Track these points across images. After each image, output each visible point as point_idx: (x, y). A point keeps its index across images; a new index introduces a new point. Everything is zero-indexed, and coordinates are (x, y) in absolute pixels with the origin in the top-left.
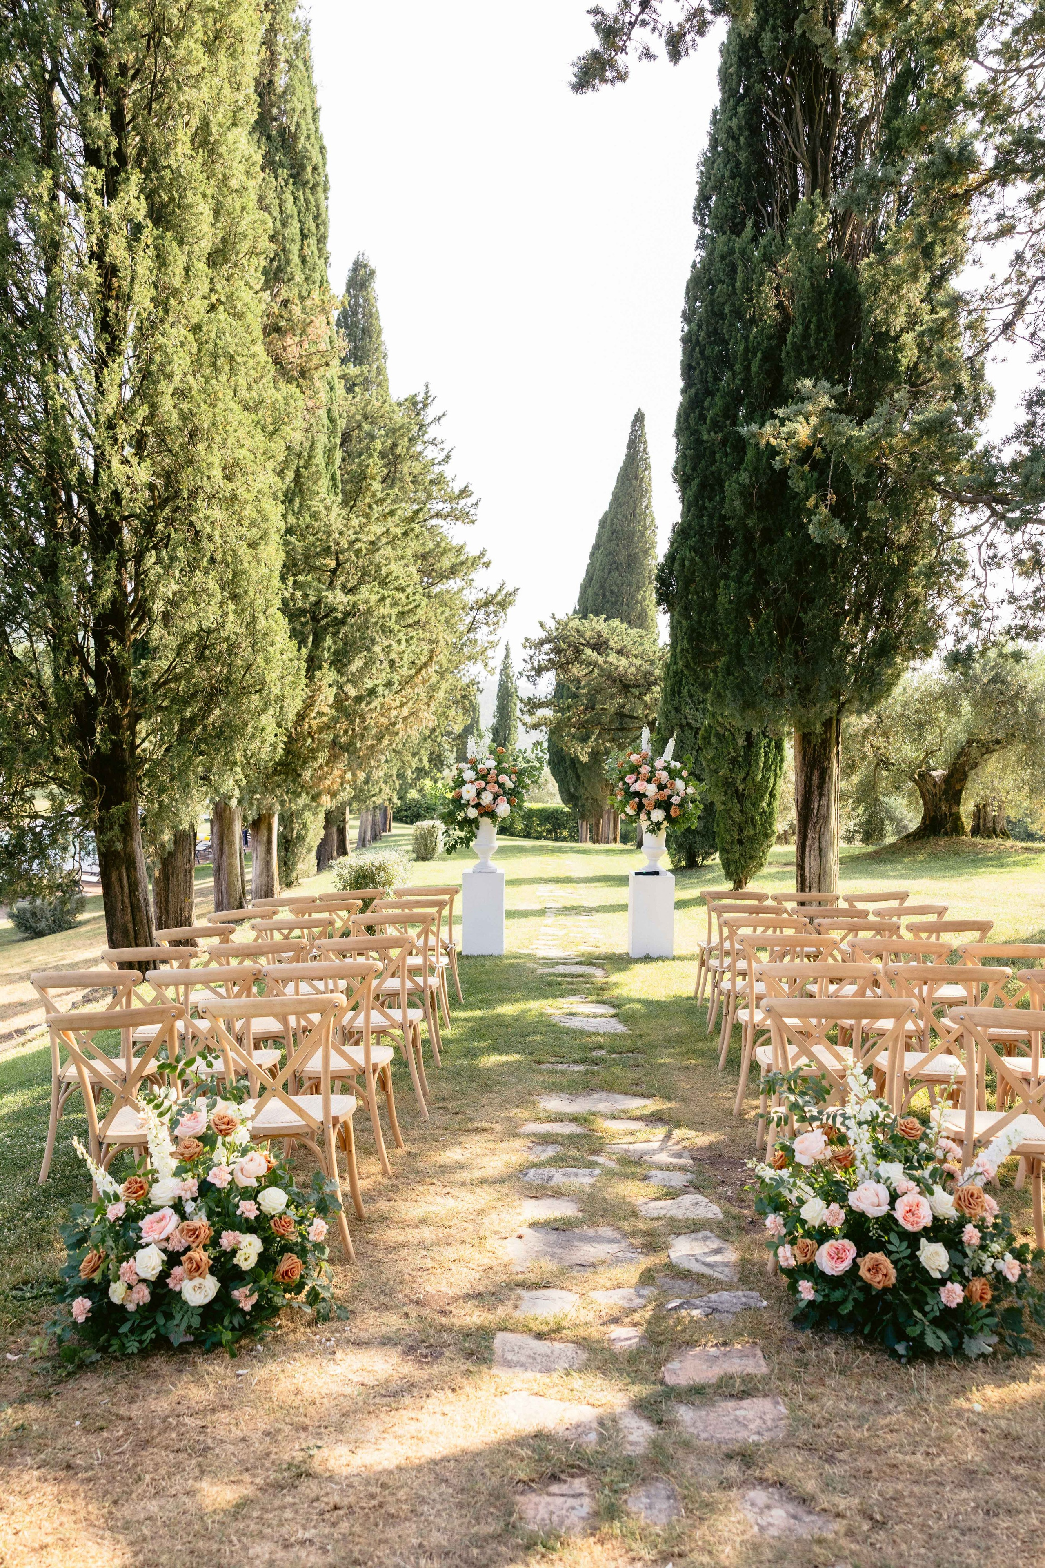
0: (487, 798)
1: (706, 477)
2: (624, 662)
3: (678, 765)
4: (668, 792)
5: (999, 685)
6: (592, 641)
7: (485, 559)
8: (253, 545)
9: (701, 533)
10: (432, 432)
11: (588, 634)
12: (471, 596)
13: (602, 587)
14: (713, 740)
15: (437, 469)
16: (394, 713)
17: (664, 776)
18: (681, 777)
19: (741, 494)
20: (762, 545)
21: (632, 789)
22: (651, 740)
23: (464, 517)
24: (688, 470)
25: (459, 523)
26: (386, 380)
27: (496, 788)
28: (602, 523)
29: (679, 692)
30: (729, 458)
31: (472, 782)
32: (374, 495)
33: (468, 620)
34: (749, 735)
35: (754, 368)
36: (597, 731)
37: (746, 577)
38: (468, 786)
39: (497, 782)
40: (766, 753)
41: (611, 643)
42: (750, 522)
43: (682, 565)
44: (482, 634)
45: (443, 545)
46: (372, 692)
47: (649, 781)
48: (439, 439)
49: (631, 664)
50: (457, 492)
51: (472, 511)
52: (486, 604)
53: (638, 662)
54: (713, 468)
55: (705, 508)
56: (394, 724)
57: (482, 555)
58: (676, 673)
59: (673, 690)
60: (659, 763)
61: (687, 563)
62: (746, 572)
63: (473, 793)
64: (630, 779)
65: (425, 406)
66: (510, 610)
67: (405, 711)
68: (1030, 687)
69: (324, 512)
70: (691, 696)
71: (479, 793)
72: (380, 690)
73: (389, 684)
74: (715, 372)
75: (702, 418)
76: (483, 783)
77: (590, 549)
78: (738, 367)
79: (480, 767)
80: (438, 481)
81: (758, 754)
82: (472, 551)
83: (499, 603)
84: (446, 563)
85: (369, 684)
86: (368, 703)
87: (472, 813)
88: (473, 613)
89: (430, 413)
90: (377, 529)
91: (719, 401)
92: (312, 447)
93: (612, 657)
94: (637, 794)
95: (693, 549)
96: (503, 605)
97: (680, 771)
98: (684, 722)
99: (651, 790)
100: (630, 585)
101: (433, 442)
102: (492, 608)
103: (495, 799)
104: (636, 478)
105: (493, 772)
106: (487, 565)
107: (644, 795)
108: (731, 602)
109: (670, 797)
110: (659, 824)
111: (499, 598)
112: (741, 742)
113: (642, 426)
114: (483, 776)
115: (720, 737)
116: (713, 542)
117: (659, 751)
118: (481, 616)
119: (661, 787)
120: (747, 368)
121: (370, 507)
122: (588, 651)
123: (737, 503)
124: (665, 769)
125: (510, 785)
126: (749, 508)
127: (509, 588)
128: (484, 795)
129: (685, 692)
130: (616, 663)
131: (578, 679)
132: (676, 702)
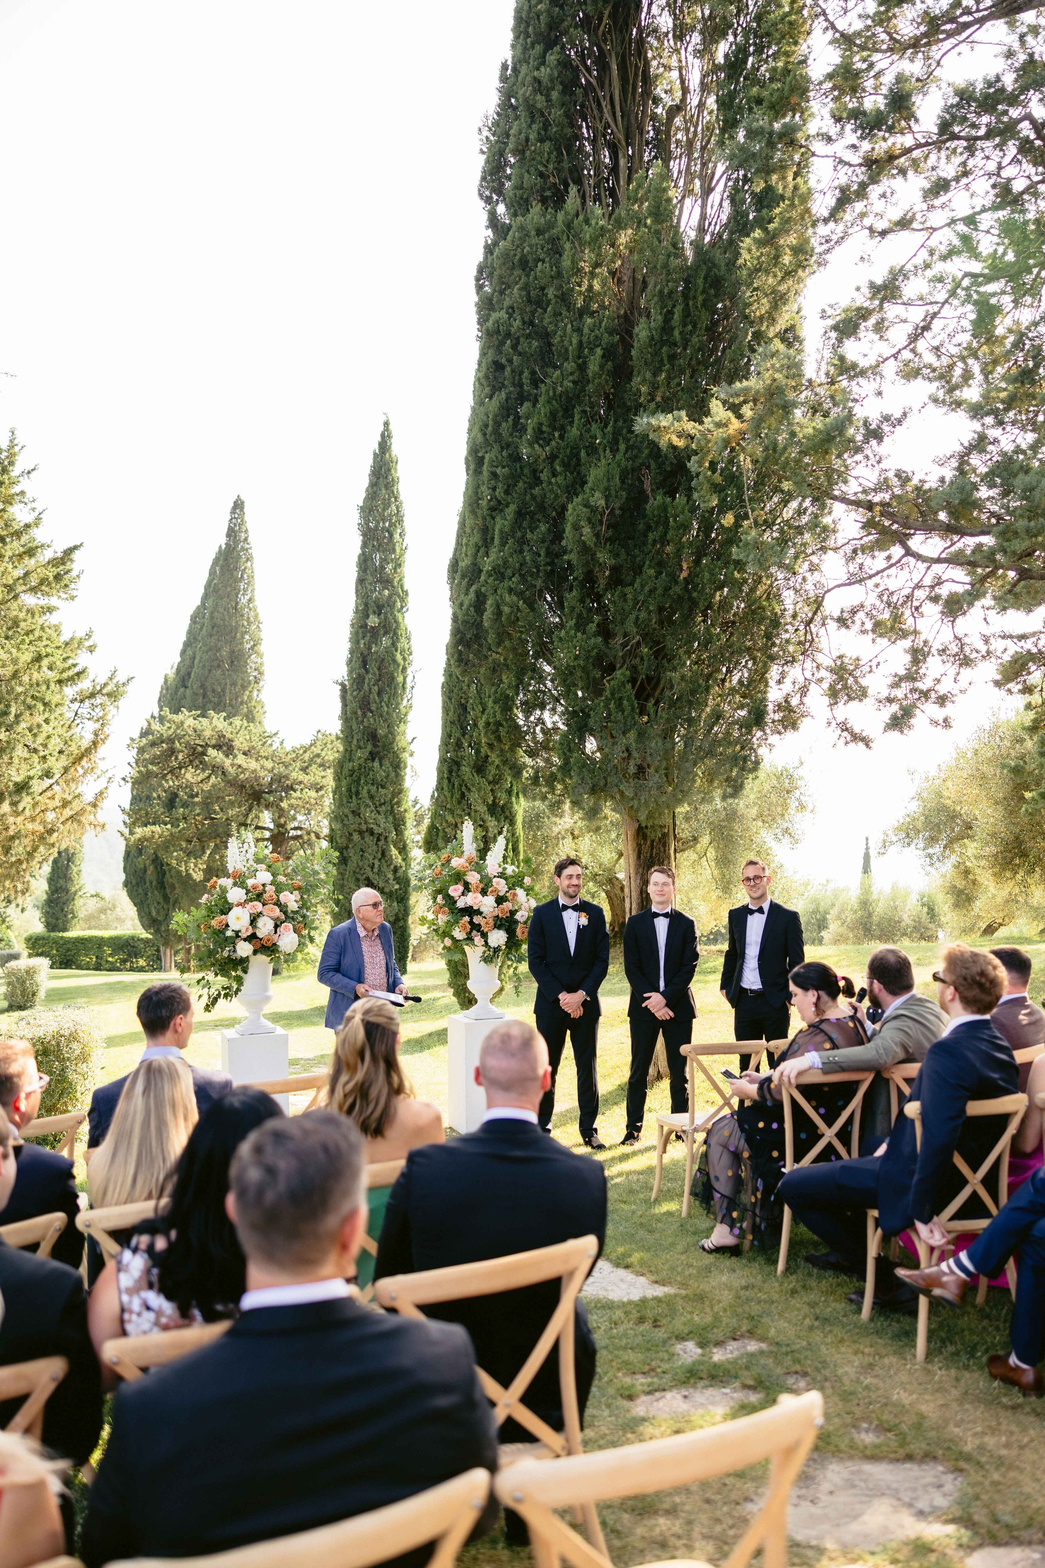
0: (265, 927)
1: (524, 502)
2: (253, 765)
3: (516, 870)
4: (507, 906)
6: (214, 742)
11: (208, 733)
13: (202, 686)
16: (50, 816)
17: (501, 886)
21: (460, 904)
27: (277, 912)
28: (194, 619)
29: (357, 793)
30: (560, 479)
31: (242, 905)
35: (593, 367)
36: (212, 845)
38: (235, 912)
39: (278, 904)
41: (236, 744)
47: (482, 892)
49: (262, 767)
52: (92, 695)
53: (269, 764)
54: (537, 491)
57: (89, 636)
58: (352, 772)
59: (349, 790)
60: (489, 868)
63: (246, 920)
64: (455, 890)
65: (11, 455)
66: (122, 702)
70: (372, 797)
71: (253, 921)
74: (533, 373)
75: (518, 428)
76: (258, 906)
77: (180, 646)
78: (569, 366)
79: (250, 882)
82: (75, 631)
83: (109, 695)
87: (244, 949)
89: (18, 465)
91: (543, 408)
93: (241, 760)
94: (469, 911)
96: (114, 696)
99: (487, 904)
100: (234, 684)
102: (98, 700)
103: (276, 926)
105: (270, 889)
106: (91, 649)
107: (479, 912)
109: (513, 913)
110: (498, 950)
111: (110, 687)
113: (242, 517)
114: (256, 895)
119: (500, 900)
120: (582, 368)
122: (212, 752)
124: (499, 875)
125: (293, 906)
127: (121, 678)
128: (261, 922)
129: (364, 793)
130: (245, 765)
131: (190, 786)
132: (353, 805)
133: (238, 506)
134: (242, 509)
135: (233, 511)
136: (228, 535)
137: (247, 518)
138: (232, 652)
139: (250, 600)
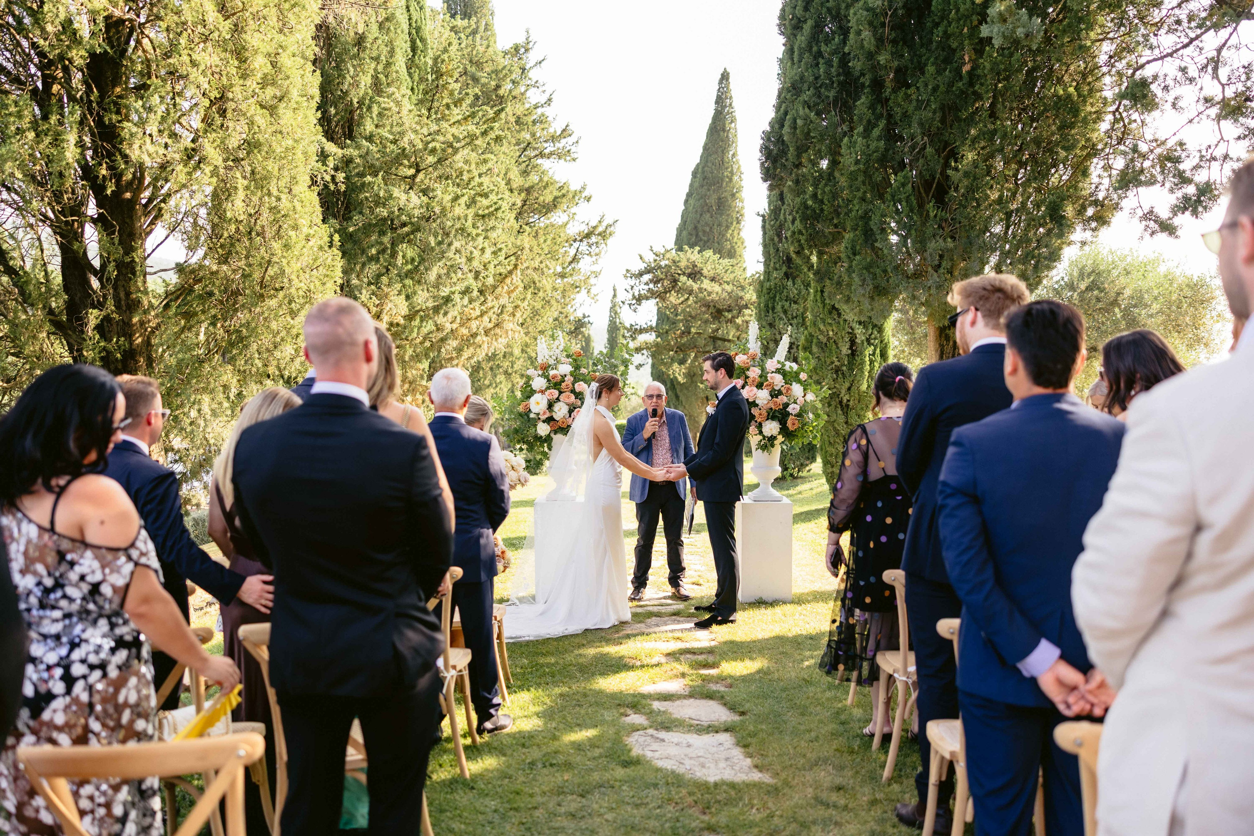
0: (561, 411)
2: (716, 288)
3: (795, 366)
4: (783, 399)
5: (1096, 292)
6: (688, 270)
7: (586, 193)
8: (271, 109)
9: (817, 86)
10: (534, 75)
11: (683, 264)
12: (574, 229)
13: (696, 228)
14: (815, 349)
15: (539, 111)
16: (474, 325)
18: (799, 381)
19: (870, 23)
20: (895, 91)
22: (760, 338)
23: (566, 154)
25: (562, 161)
27: (572, 399)
28: (695, 174)
29: (773, 308)
31: (542, 392)
32: (451, 93)
33: (572, 252)
34: (853, 342)
36: (693, 355)
37: (876, 132)
38: (537, 397)
39: (573, 391)
40: (871, 362)
41: (705, 272)
42: (882, 59)
43: (794, 127)
44: (585, 265)
45: (546, 179)
46: (448, 300)
47: (760, 386)
48: (541, 82)
49: (723, 290)
50: (559, 133)
51: (573, 149)
52: (588, 236)
53: (729, 288)
55: (820, 54)
56: (474, 335)
57: (584, 188)
58: (770, 289)
59: (767, 306)
60: (771, 364)
61: (800, 122)
62: (875, 125)
63: (544, 405)
65: (527, 50)
66: (610, 241)
67: (486, 322)
68: (1128, 292)
69: (395, 109)
70: (785, 312)
71: (550, 406)
72: (457, 297)
73: (466, 291)
76: (556, 393)
77: (684, 197)
79: (552, 373)
80: (541, 121)
81: (863, 363)
82: (574, 186)
83: (599, 234)
84: (547, 197)
85: (445, 291)
86: (446, 314)
87: (543, 429)
88: (576, 245)
89: (532, 58)
90: (460, 131)
93: (706, 284)
95: (807, 104)
96: (603, 235)
97: (797, 374)
99: (763, 397)
100: (720, 225)
101: (536, 85)
102: (594, 239)
103: (570, 412)
104: (724, 130)
105: (569, 379)
106: (588, 199)
108: (857, 162)
109: (786, 405)
110: (772, 438)
111: (600, 229)
112: (845, 350)
113: (727, 86)
114: (556, 384)
115: (823, 346)
116: (832, 94)
117: (768, 351)
118: (584, 247)
119: (775, 394)
121: (448, 106)
122: (683, 279)
123: (866, 34)
124: (778, 371)
126: (880, 41)
127: (608, 221)
128: (556, 407)
129: (778, 308)
130: (709, 289)
131: (675, 307)
133: (725, 77)
134: (727, 79)
135: (721, 82)
136: (717, 102)
138: (719, 199)
139: (733, 155)
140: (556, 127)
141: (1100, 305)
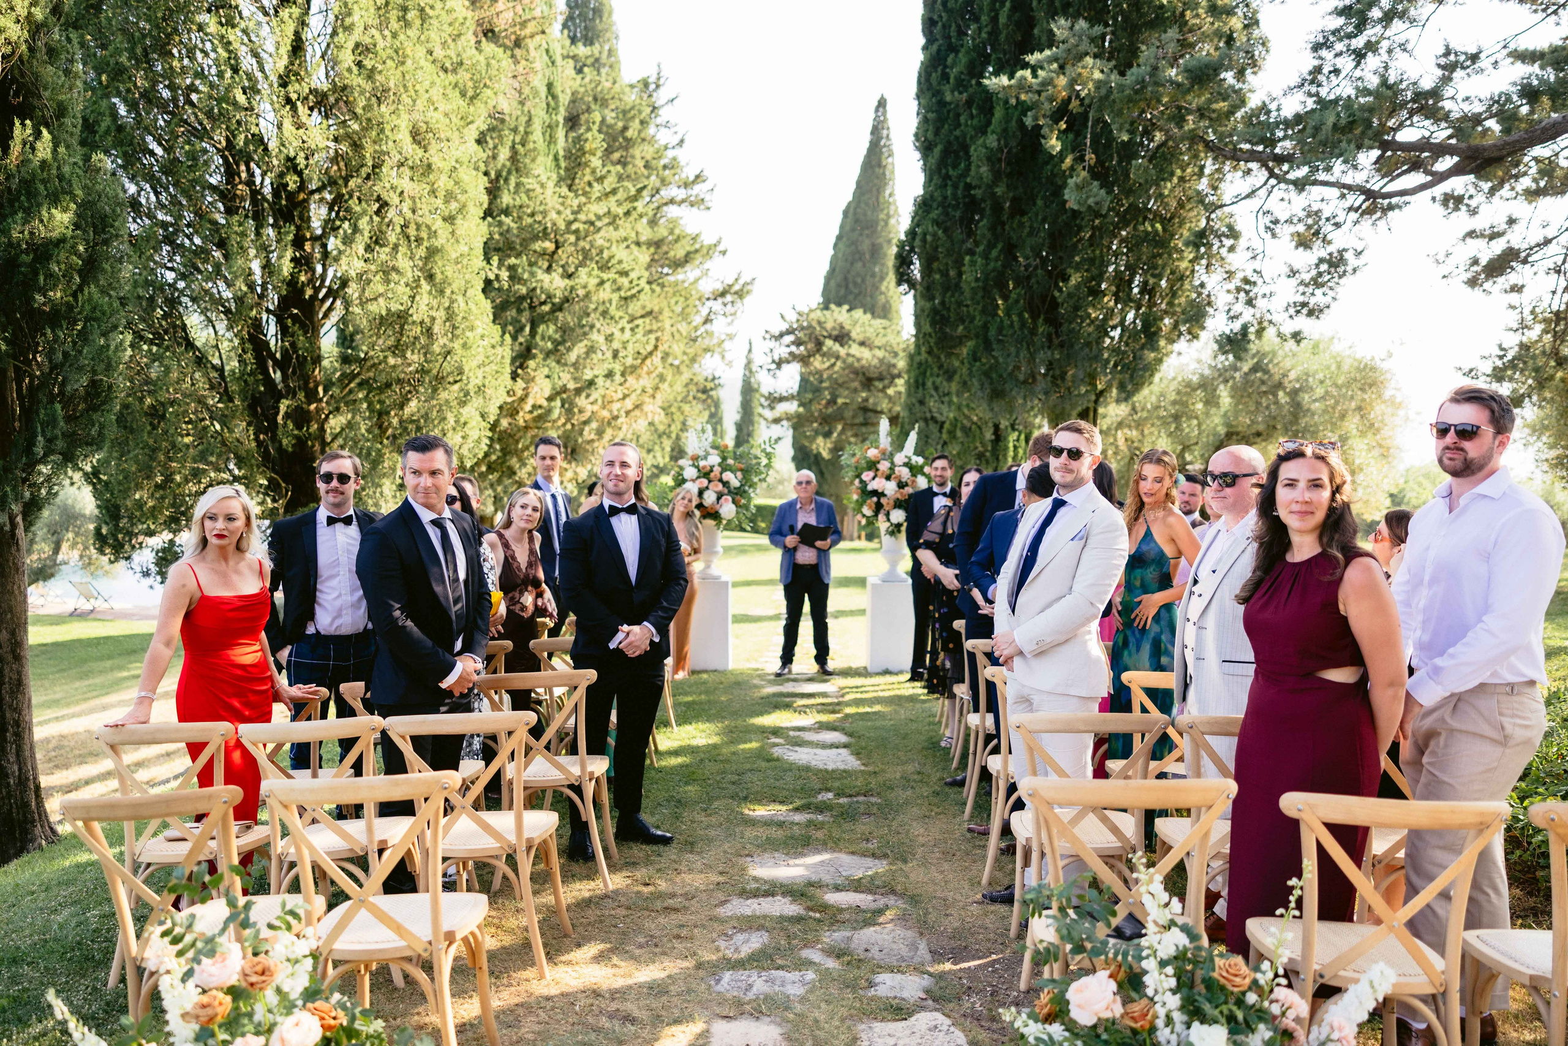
0: (710, 498)
1: (949, 143)
2: (866, 354)
5: (1259, 375)
6: (835, 333)
7: (721, 248)
8: (449, 219)
9: (944, 204)
10: (665, 114)
11: (829, 325)
12: (707, 286)
13: (846, 279)
14: (959, 434)
15: (670, 154)
16: (616, 406)
17: (905, 473)
19: (989, 159)
20: (1012, 216)
21: (870, 488)
23: (699, 203)
24: (930, 135)
25: (695, 209)
26: (618, 62)
27: (720, 487)
28: (846, 213)
29: (924, 384)
30: (975, 122)
31: (693, 481)
32: (593, 172)
33: (704, 312)
34: (996, 427)
35: (1003, 19)
36: (840, 427)
37: (994, 253)
38: (688, 485)
39: (721, 480)
40: (1015, 447)
41: (853, 335)
42: (999, 191)
44: (719, 326)
45: (677, 232)
46: (591, 383)
47: (888, 478)
48: (673, 122)
49: (874, 355)
50: (692, 178)
51: (707, 198)
52: (723, 294)
53: (880, 354)
54: (957, 133)
55: (947, 177)
56: (616, 418)
57: (718, 242)
58: (920, 364)
59: (917, 381)
60: (899, 458)
62: (994, 246)
64: (867, 476)
65: (658, 86)
66: (747, 300)
67: (629, 404)
68: (1292, 376)
69: (539, 190)
70: (936, 389)
71: (701, 493)
72: (600, 381)
73: (610, 375)
74: (959, 26)
75: (945, 77)
76: (705, 482)
77: (833, 240)
78: (984, 19)
79: (702, 463)
80: (671, 166)
81: (1006, 448)
82: (707, 239)
83: (736, 293)
84: (679, 252)
85: (588, 375)
86: (588, 396)
88: (709, 304)
89: (663, 95)
90: (600, 208)
91: (963, 58)
92: (529, 122)
93: (855, 350)
94: (875, 493)
95: (937, 223)
96: (740, 294)
98: (928, 415)
99: (890, 488)
101: (667, 125)
102: (729, 298)
103: (719, 499)
104: (879, 165)
105: (717, 469)
106: (724, 253)
107: (883, 494)
108: (977, 280)
110: (898, 526)
111: (737, 288)
112: (989, 435)
113: (884, 114)
114: (706, 474)
115: (967, 431)
116: (958, 214)
117: (899, 444)
118: (717, 306)
119: (901, 485)
120: (995, 20)
121: (590, 184)
122: (829, 343)
123: (984, 169)
124: (906, 465)
125: (735, 483)
126: (997, 175)
127: (746, 277)
128: (706, 495)
129: (929, 384)
130: (858, 355)
131: (819, 373)
132: (920, 395)
133: (882, 104)
134: (885, 107)
135: (877, 110)
136: (872, 133)
137: (889, 116)
138: (873, 245)
139: (890, 195)
140: (690, 173)
141: (1264, 388)
